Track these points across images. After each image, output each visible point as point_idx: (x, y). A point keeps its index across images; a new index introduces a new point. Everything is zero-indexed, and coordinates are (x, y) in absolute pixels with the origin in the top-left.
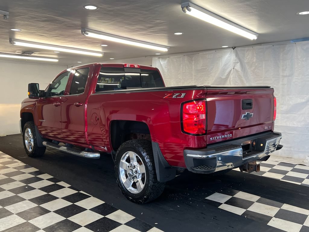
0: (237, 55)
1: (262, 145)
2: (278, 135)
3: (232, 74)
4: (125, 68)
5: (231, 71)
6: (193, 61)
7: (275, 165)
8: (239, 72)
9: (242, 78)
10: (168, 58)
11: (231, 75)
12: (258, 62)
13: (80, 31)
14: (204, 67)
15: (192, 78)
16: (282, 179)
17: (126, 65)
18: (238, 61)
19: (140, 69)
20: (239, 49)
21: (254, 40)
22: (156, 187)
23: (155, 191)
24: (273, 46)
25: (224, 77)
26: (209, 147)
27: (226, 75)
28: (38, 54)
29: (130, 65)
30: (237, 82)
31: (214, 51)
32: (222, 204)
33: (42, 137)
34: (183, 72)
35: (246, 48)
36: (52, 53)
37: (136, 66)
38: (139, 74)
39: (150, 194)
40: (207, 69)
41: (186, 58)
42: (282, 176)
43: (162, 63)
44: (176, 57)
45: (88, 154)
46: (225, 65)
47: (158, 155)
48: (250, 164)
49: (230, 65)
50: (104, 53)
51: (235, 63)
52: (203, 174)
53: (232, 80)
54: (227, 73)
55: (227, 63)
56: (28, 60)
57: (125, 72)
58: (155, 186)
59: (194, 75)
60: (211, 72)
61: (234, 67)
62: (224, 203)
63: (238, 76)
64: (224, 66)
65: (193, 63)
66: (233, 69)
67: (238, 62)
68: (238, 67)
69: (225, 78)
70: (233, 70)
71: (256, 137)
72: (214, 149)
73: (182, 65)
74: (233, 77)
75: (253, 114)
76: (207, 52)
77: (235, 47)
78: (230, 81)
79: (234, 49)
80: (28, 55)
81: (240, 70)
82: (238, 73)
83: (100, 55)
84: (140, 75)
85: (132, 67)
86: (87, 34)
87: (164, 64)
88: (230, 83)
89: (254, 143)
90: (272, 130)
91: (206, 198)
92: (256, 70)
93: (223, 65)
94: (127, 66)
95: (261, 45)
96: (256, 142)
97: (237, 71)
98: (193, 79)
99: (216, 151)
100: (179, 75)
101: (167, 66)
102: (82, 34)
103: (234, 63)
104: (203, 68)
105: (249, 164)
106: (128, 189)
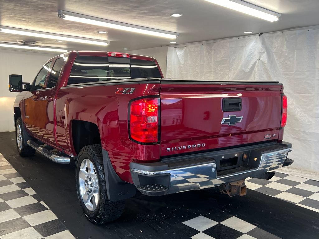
0: (263, 43)
1: (256, 159)
2: (287, 146)
3: (257, 66)
4: (109, 58)
5: (256, 62)
6: (213, 51)
7: (299, 183)
8: (265, 63)
9: (268, 72)
10: (185, 48)
11: (256, 68)
12: (288, 51)
13: (57, 13)
14: (226, 58)
15: (211, 72)
16: (299, 203)
17: (110, 53)
18: (264, 50)
19: (129, 59)
20: (267, 35)
21: (274, 22)
22: (109, 206)
23: (110, 211)
24: (308, 30)
25: (247, 70)
26: (163, 160)
27: (249, 68)
28: (42, 43)
29: (116, 54)
30: (263, 77)
31: (236, 39)
32: (199, 232)
33: (29, 135)
34: (201, 64)
35: (275, 35)
36: (55, 43)
37: (124, 56)
38: (128, 66)
39: (103, 214)
40: (229, 60)
41: (204, 47)
42: (302, 198)
43: (178, 54)
44: (193, 46)
45: (58, 158)
46: (250, 55)
47: (107, 164)
48: (232, 184)
49: (255, 55)
50: (110, 41)
51: (261, 53)
52: (149, 196)
53: (256, 73)
54: (252, 65)
55: (251, 53)
56: (39, 51)
57: (109, 62)
58: (108, 204)
59: (214, 68)
60: (233, 64)
61: (260, 57)
62: (202, 232)
63: (264, 69)
64: (247, 57)
65: (213, 53)
66: (258, 60)
67: (264, 52)
68: (264, 58)
69: (249, 72)
70: (259, 62)
71: (250, 149)
72: (167, 164)
73: (200, 55)
74: (258, 71)
75: (242, 117)
76: (229, 40)
77: (262, 34)
78: (254, 75)
79: (260, 35)
80: (30, 44)
81: (266, 61)
82: (265, 65)
83: (106, 44)
84: (130, 66)
85: (119, 56)
86: (65, 17)
87: (181, 54)
88: (255, 78)
89: (245, 156)
90: (279, 140)
91: (183, 223)
92: (286, 62)
93: (246, 55)
94: (112, 55)
95: (294, 30)
96: (248, 155)
97: (263, 63)
98: (213, 72)
99: (169, 166)
100: (197, 68)
101: (183, 57)
102: (58, 17)
103: (259, 53)
104: (223, 59)
105: (230, 184)
106: (86, 204)
